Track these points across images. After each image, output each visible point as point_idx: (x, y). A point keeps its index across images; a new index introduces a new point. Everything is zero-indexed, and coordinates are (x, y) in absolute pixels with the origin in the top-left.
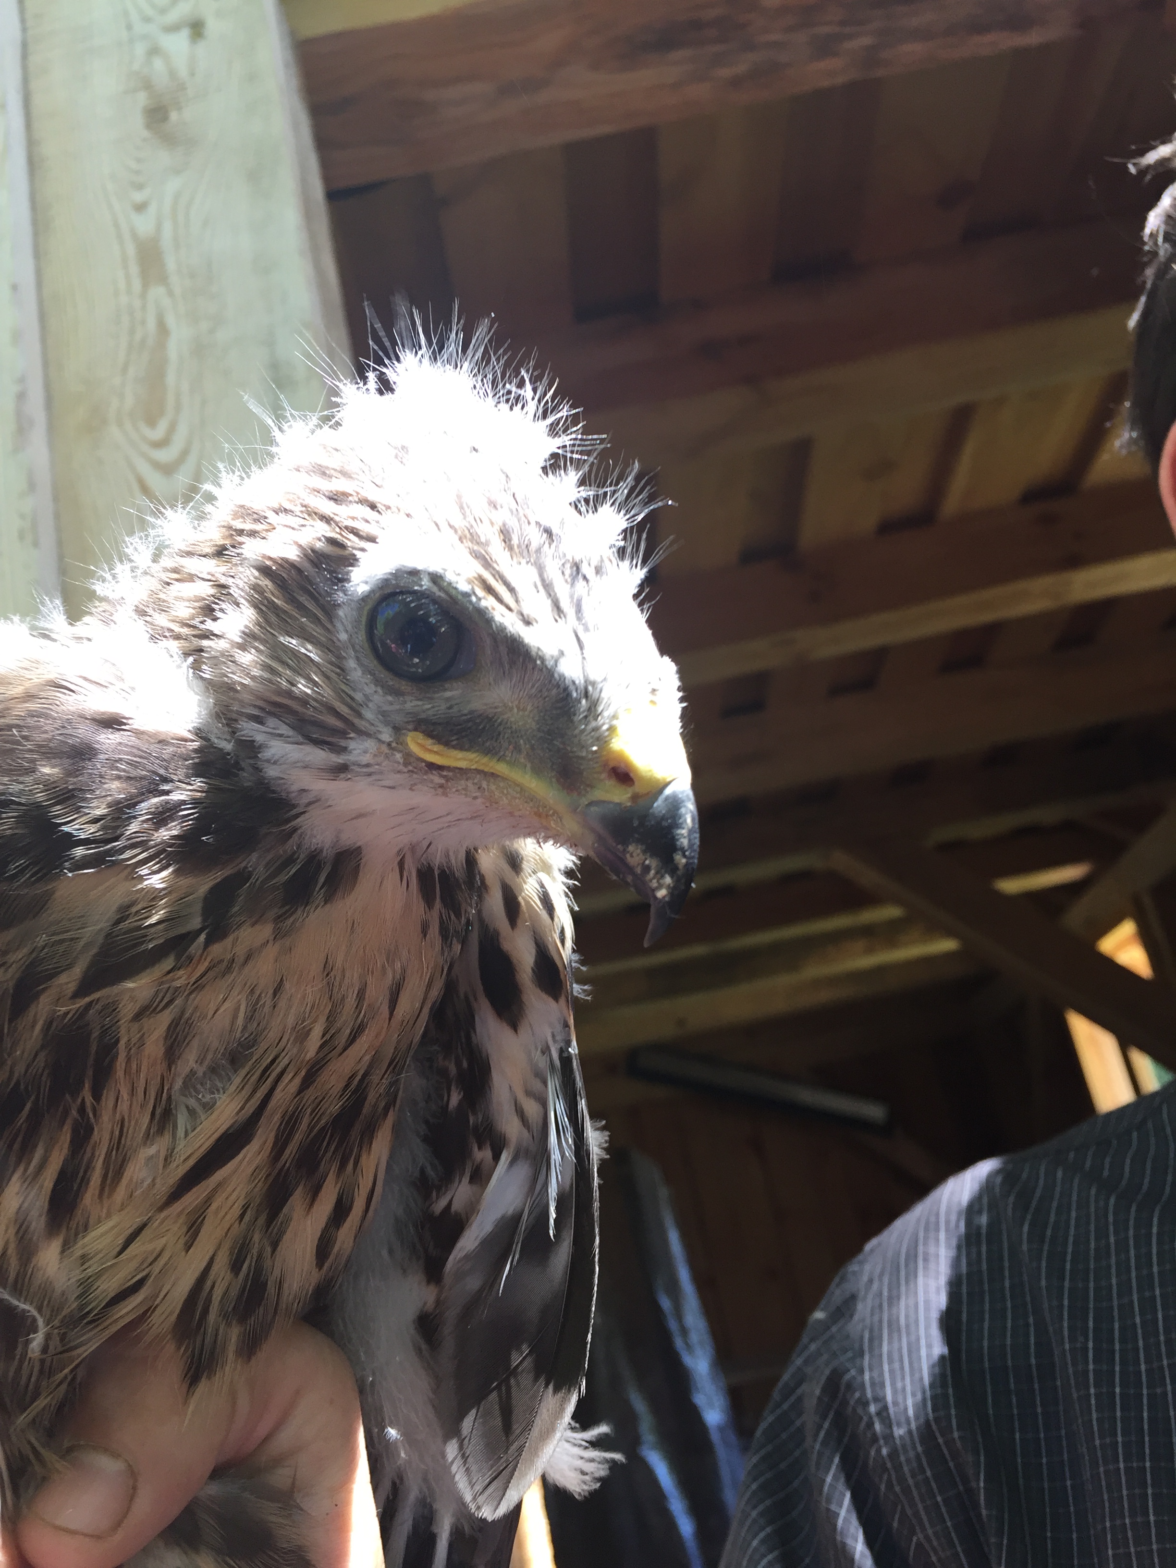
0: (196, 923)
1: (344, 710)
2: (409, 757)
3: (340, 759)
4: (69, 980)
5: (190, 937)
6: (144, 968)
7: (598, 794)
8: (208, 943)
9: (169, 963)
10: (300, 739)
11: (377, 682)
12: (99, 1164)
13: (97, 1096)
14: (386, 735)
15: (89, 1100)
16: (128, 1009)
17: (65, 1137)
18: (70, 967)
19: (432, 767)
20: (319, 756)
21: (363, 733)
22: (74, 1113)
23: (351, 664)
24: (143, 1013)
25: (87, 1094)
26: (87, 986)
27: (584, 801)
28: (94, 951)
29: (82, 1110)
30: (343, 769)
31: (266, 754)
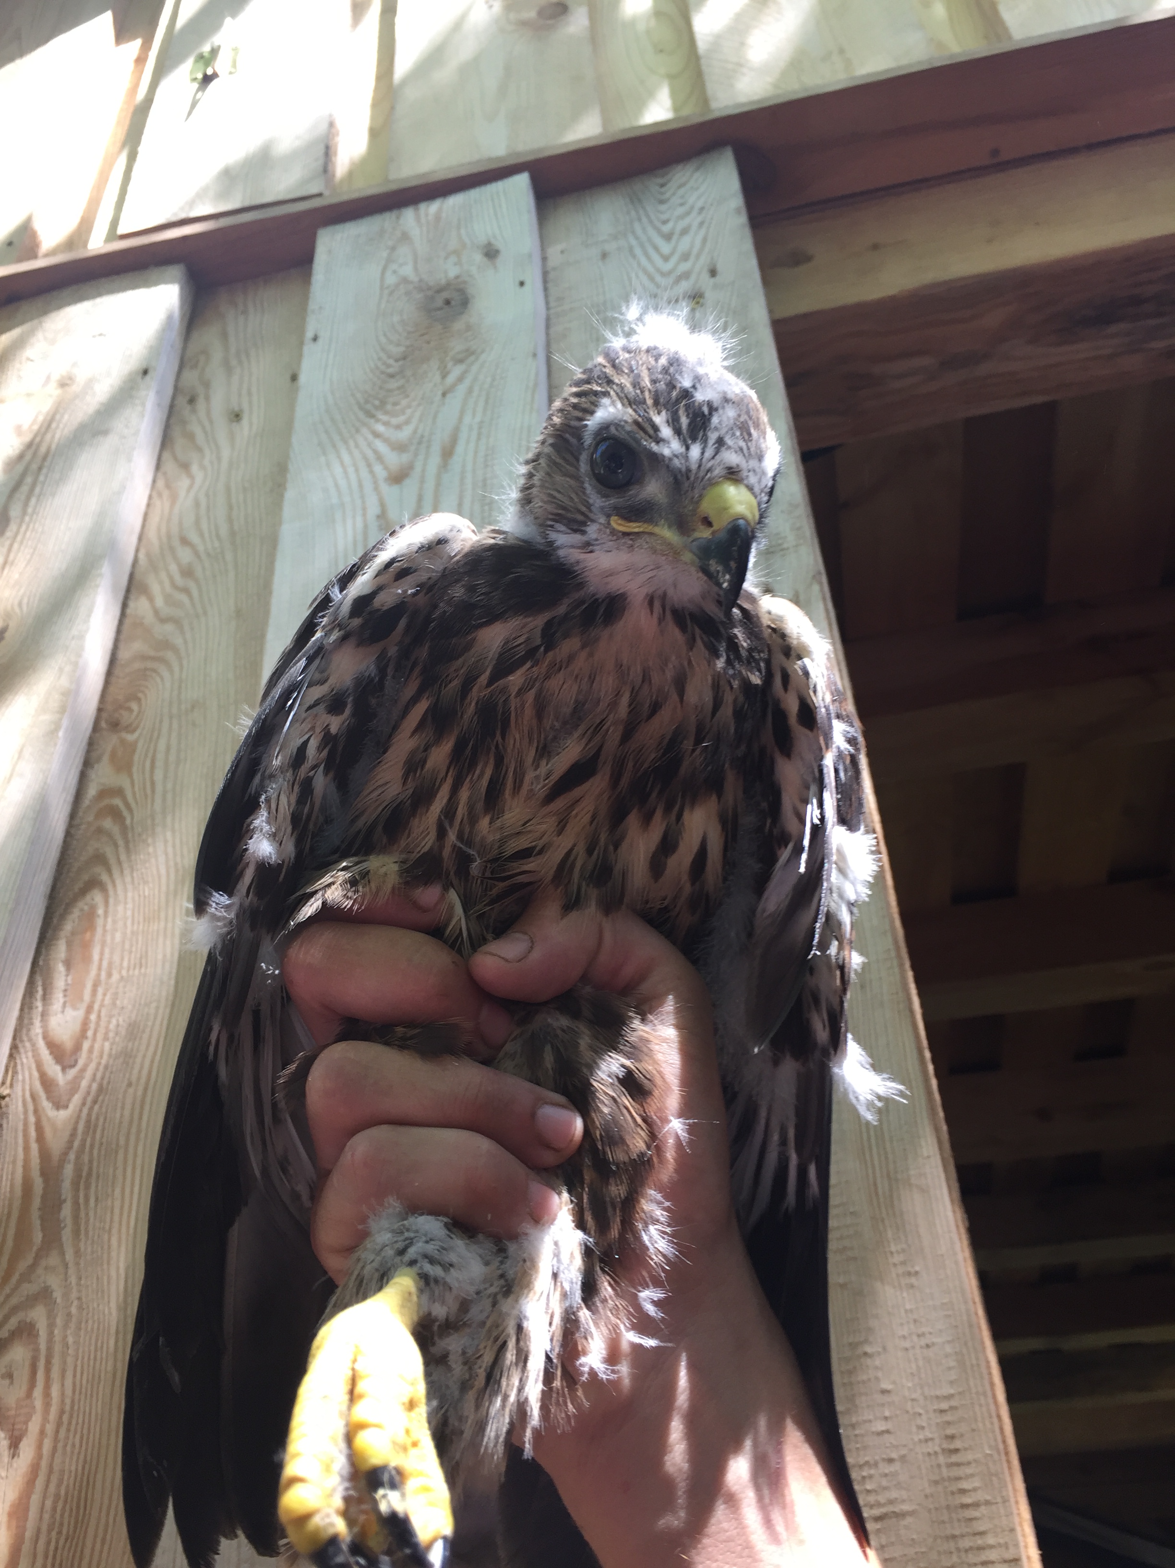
0: (538, 641)
1: (584, 509)
2: (613, 532)
3: (584, 538)
4: (484, 679)
5: (537, 648)
6: (518, 668)
7: (697, 535)
8: (546, 651)
9: (528, 665)
10: (569, 531)
11: (599, 492)
12: (511, 774)
13: (503, 738)
14: (602, 520)
15: (500, 740)
16: (514, 690)
17: (492, 761)
18: (484, 672)
19: (626, 534)
20: (577, 538)
21: (593, 521)
22: (493, 748)
23: (587, 485)
24: (521, 692)
25: (498, 737)
26: (492, 681)
27: (691, 539)
28: (494, 662)
29: (497, 746)
30: (588, 544)
31: (558, 543)
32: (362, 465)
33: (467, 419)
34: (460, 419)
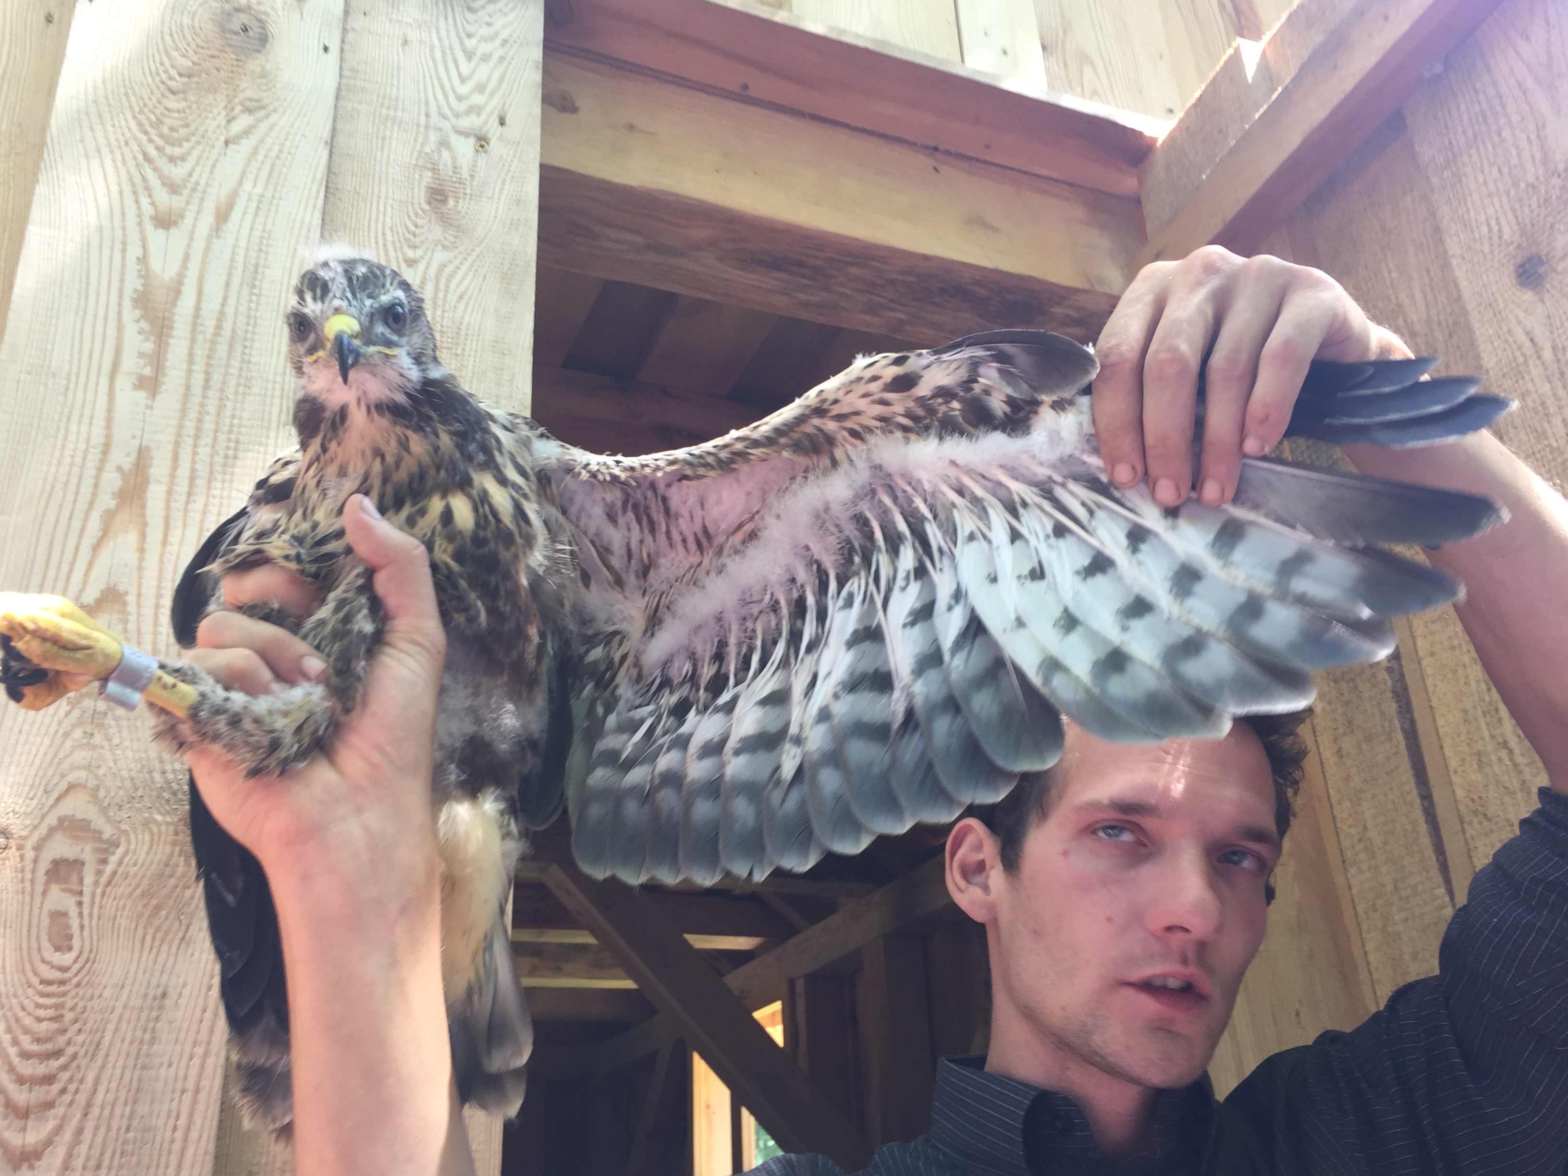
32: (127, 189)
33: (247, 186)
34: (240, 184)
